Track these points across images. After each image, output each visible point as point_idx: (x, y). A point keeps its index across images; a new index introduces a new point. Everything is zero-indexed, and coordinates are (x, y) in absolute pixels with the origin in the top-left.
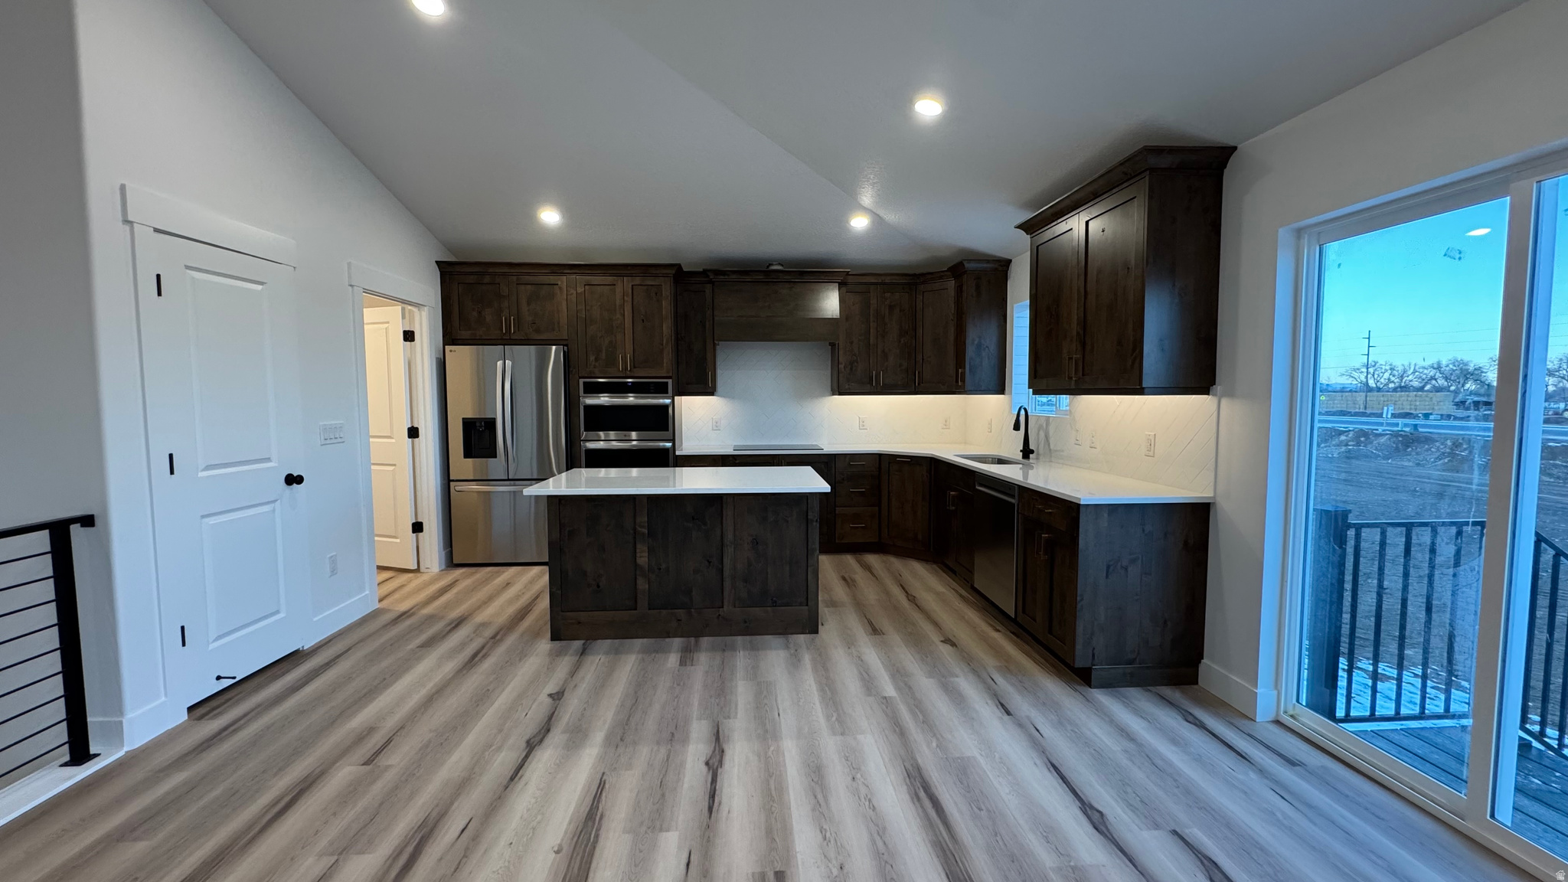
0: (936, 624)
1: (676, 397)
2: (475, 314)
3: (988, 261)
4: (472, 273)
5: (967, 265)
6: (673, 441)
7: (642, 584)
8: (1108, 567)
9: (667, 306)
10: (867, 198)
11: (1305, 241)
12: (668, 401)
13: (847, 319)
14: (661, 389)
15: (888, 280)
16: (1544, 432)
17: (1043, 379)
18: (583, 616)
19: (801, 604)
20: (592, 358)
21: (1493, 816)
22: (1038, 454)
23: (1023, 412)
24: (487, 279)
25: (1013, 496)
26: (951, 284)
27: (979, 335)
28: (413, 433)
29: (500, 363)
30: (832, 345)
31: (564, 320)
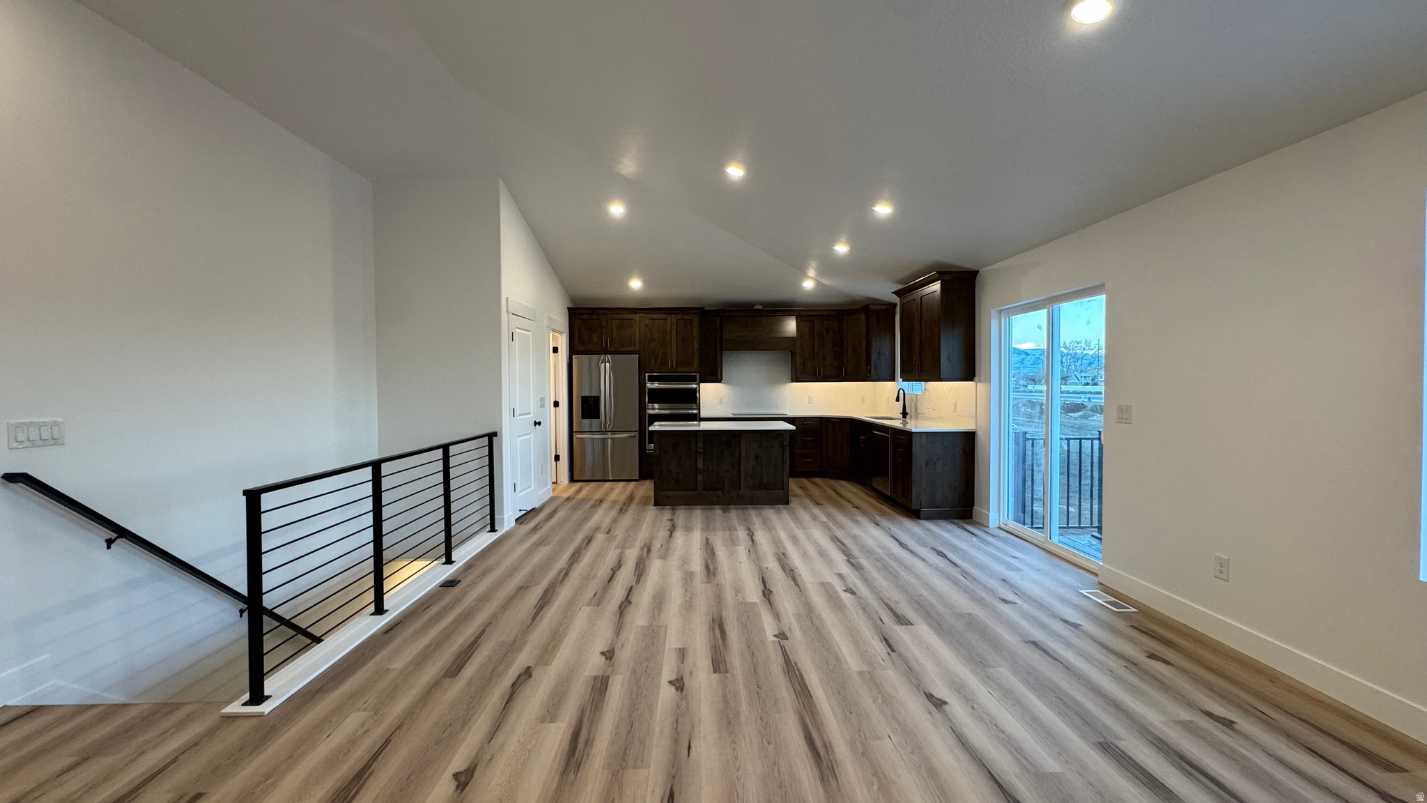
0: (850, 502)
1: (701, 384)
2: (587, 337)
3: (883, 305)
4: (586, 314)
5: (871, 307)
6: (699, 409)
7: (700, 478)
8: (927, 462)
9: (696, 331)
10: (812, 272)
11: (1003, 315)
12: (695, 386)
13: (801, 337)
14: (692, 379)
15: (825, 313)
16: (1061, 397)
17: (910, 373)
18: (670, 493)
19: (780, 489)
20: (653, 361)
21: (1050, 539)
22: (911, 415)
23: (901, 392)
24: (594, 317)
25: (888, 434)
26: (863, 317)
27: (878, 346)
28: (556, 404)
29: (603, 365)
30: (792, 353)
31: (637, 340)
